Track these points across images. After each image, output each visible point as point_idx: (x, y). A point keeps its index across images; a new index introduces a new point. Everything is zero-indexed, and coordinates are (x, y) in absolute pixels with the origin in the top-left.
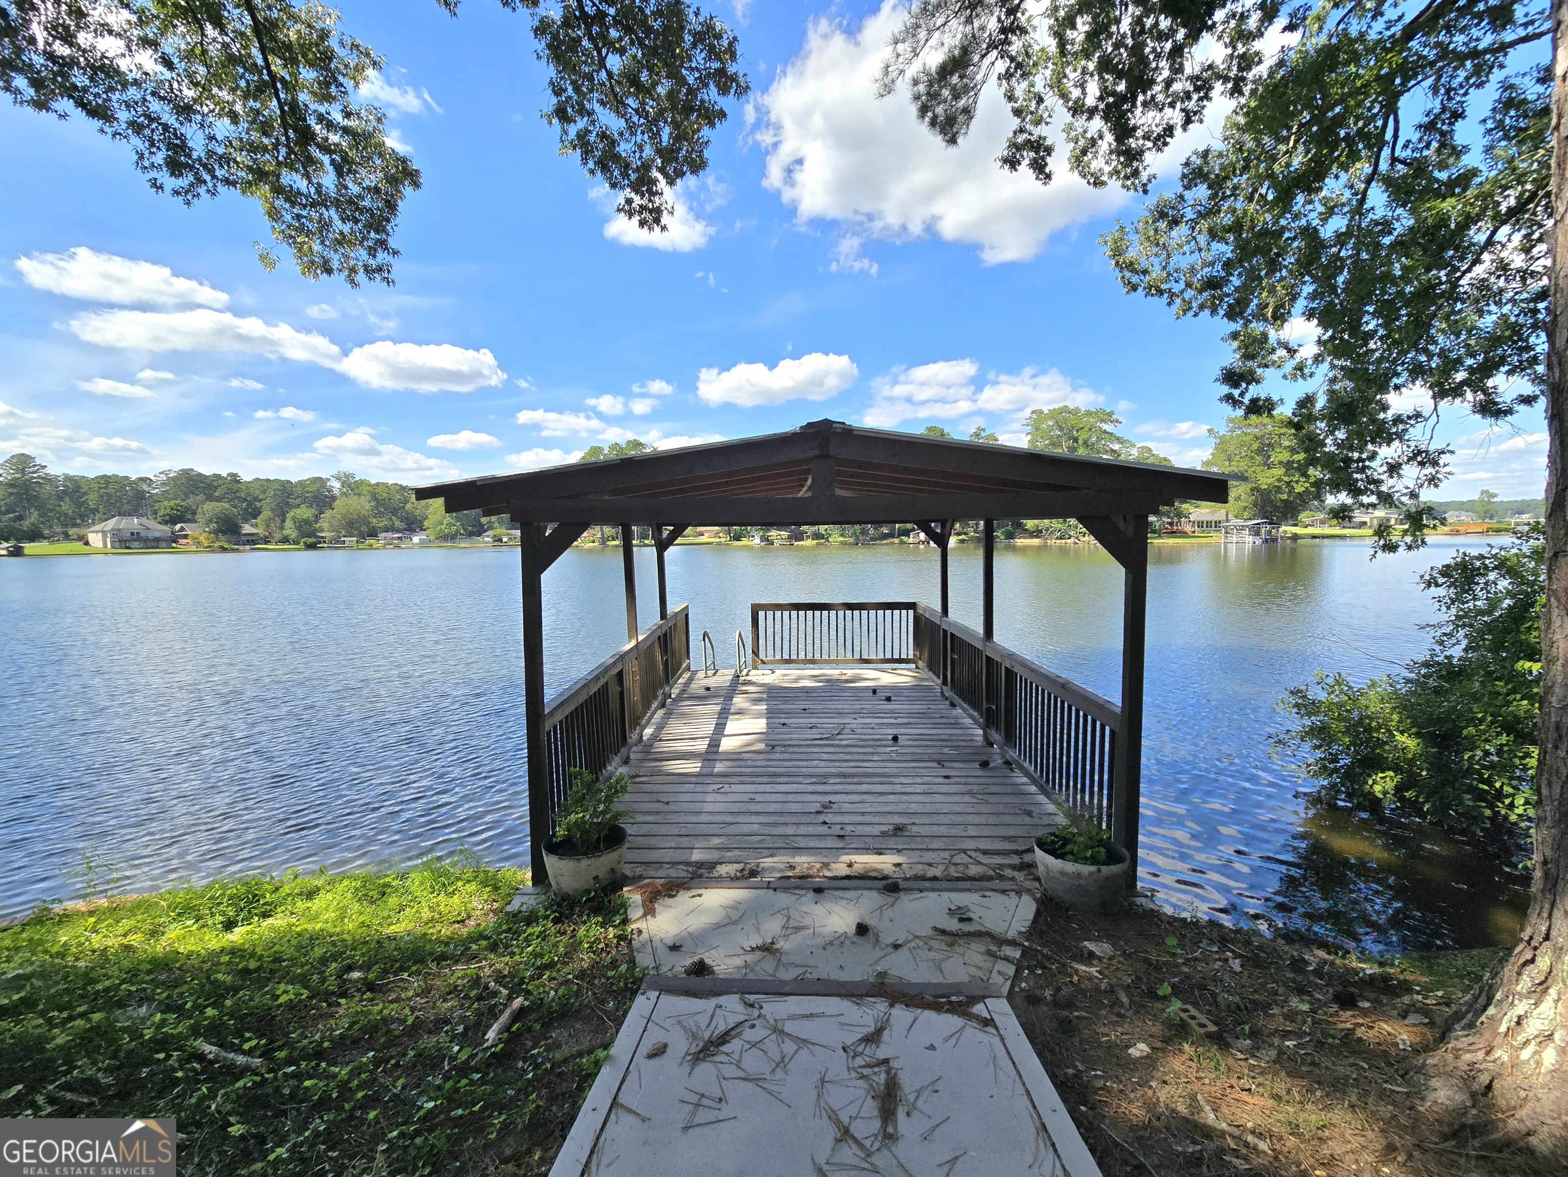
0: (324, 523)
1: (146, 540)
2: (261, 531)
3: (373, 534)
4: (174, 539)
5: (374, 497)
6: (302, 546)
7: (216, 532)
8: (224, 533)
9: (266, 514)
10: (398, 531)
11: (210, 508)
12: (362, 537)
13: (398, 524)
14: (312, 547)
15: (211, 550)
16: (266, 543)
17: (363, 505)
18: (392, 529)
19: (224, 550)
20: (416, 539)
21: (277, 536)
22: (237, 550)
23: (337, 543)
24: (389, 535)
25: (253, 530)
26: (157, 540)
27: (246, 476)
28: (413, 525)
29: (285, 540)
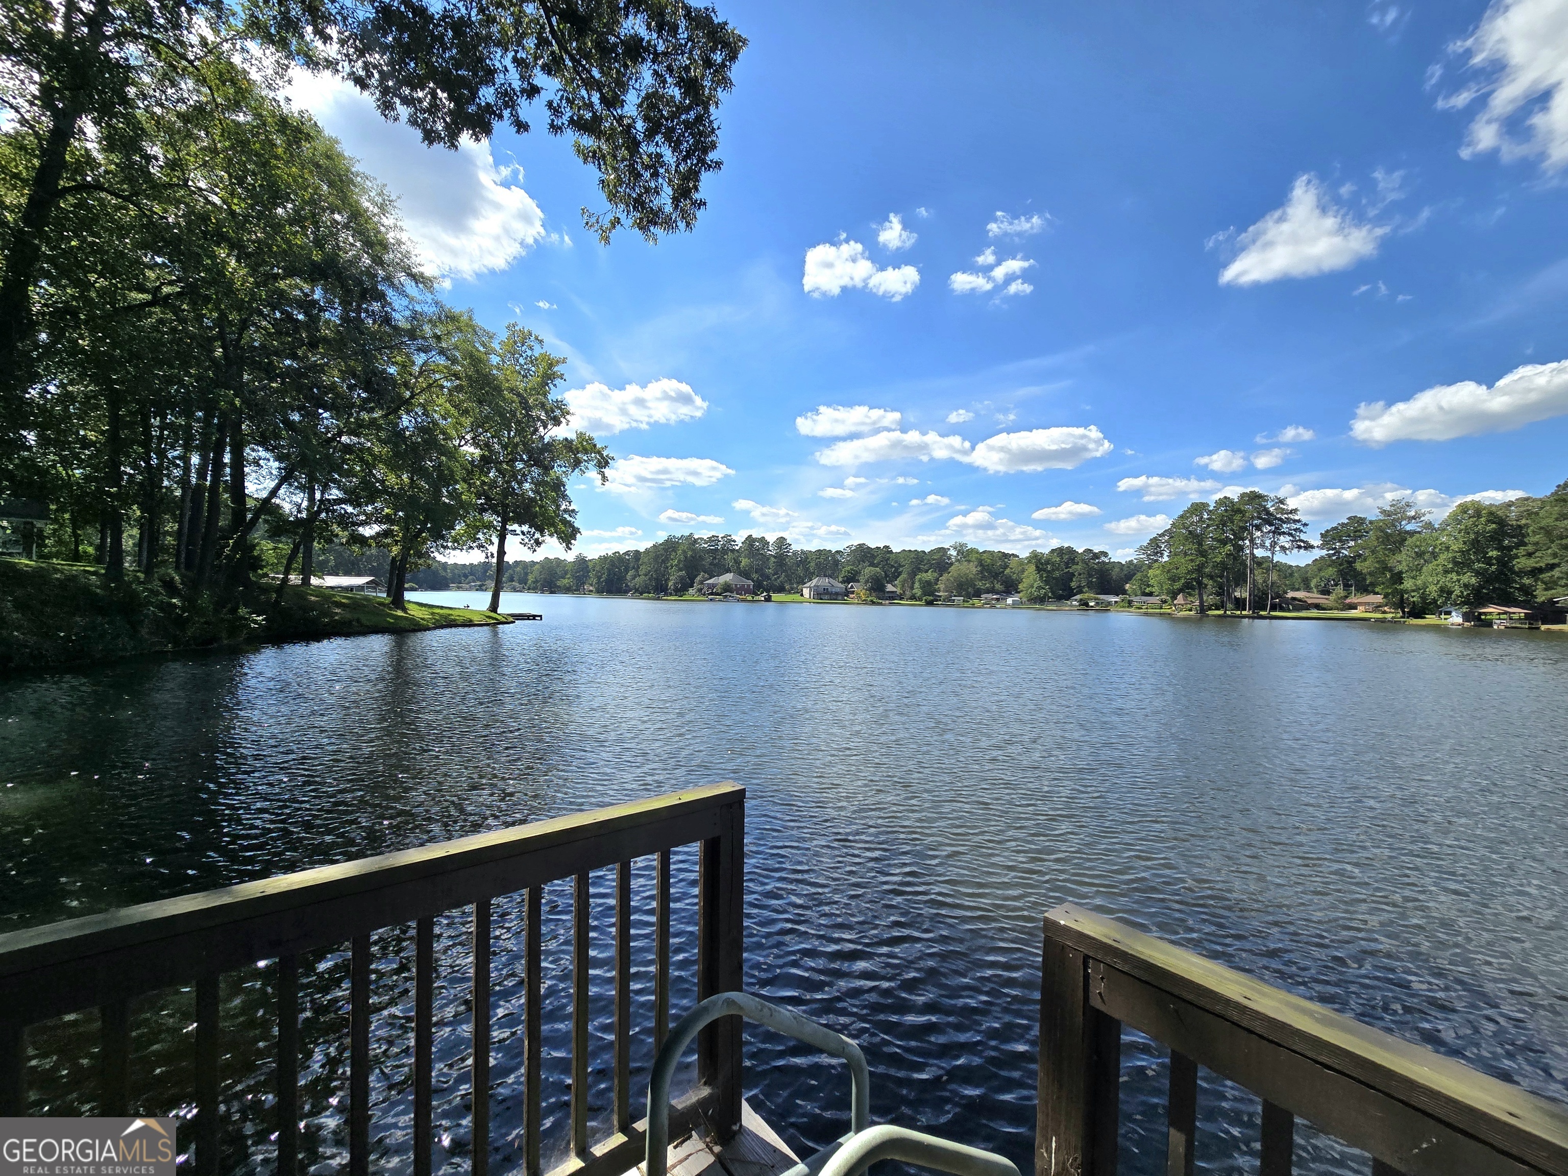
0: (941, 586)
1: (831, 594)
2: (898, 591)
3: (978, 594)
4: (847, 593)
5: (981, 563)
6: (923, 603)
7: (870, 589)
8: (875, 590)
9: (904, 576)
10: (997, 593)
11: (868, 571)
12: (969, 596)
13: (998, 586)
14: (930, 603)
15: (865, 602)
16: (901, 599)
17: (972, 569)
18: (991, 591)
19: (873, 603)
20: (1009, 601)
21: (908, 593)
22: (881, 604)
23: (949, 602)
24: (990, 596)
25: (894, 589)
26: (837, 594)
27: (896, 549)
28: (1010, 587)
29: (913, 598)
